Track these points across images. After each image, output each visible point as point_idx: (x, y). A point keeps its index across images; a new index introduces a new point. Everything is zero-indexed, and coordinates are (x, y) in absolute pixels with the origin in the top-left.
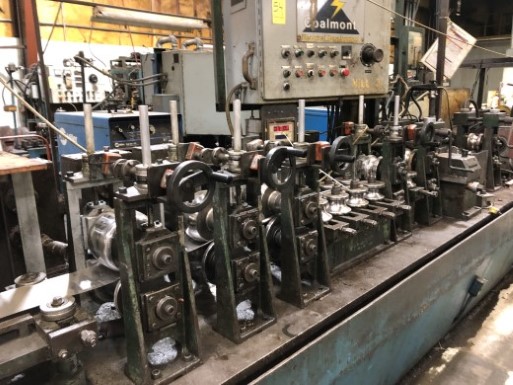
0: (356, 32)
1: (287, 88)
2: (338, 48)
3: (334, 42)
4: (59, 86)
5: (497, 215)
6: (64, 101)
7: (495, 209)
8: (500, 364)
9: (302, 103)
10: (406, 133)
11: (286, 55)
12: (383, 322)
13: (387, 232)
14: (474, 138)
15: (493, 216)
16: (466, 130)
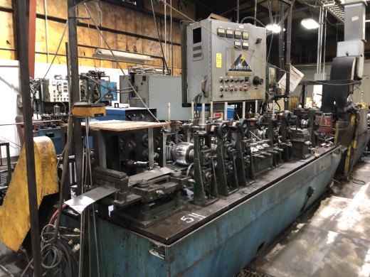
0: (251, 71)
1: (222, 96)
2: (243, 78)
3: (242, 75)
4: (54, 91)
5: (318, 157)
6: (57, 101)
7: (317, 155)
8: (324, 229)
9: (226, 103)
10: (279, 117)
11: (222, 81)
12: (277, 195)
13: (272, 162)
14: (304, 122)
15: (316, 158)
16: (300, 118)
